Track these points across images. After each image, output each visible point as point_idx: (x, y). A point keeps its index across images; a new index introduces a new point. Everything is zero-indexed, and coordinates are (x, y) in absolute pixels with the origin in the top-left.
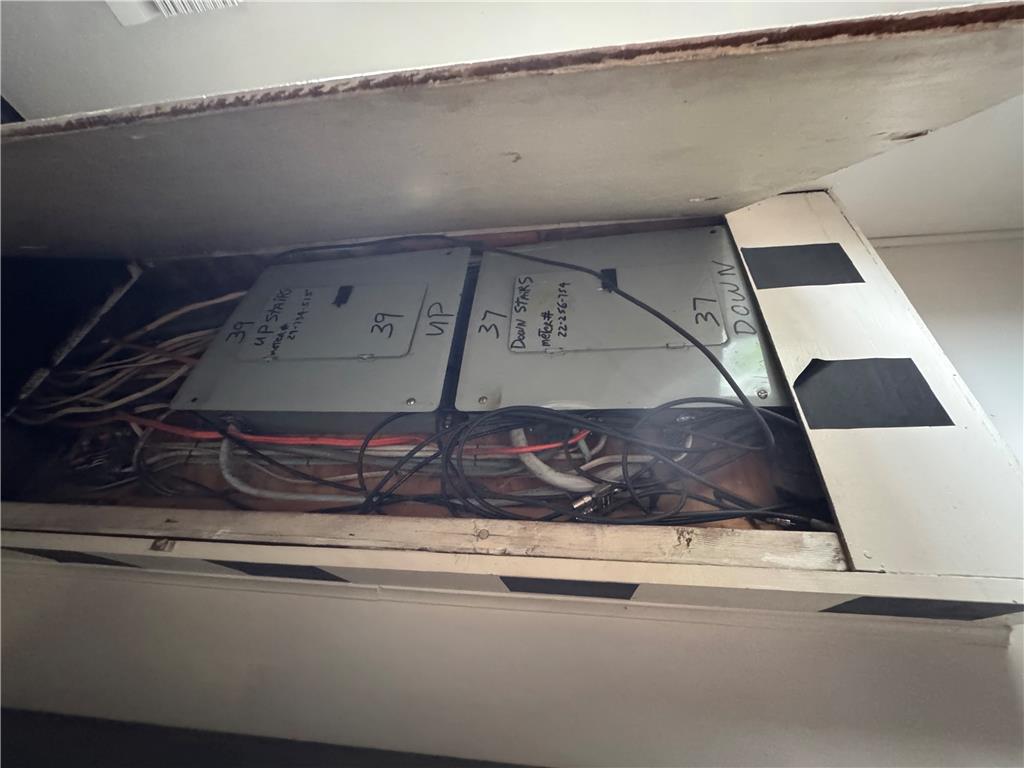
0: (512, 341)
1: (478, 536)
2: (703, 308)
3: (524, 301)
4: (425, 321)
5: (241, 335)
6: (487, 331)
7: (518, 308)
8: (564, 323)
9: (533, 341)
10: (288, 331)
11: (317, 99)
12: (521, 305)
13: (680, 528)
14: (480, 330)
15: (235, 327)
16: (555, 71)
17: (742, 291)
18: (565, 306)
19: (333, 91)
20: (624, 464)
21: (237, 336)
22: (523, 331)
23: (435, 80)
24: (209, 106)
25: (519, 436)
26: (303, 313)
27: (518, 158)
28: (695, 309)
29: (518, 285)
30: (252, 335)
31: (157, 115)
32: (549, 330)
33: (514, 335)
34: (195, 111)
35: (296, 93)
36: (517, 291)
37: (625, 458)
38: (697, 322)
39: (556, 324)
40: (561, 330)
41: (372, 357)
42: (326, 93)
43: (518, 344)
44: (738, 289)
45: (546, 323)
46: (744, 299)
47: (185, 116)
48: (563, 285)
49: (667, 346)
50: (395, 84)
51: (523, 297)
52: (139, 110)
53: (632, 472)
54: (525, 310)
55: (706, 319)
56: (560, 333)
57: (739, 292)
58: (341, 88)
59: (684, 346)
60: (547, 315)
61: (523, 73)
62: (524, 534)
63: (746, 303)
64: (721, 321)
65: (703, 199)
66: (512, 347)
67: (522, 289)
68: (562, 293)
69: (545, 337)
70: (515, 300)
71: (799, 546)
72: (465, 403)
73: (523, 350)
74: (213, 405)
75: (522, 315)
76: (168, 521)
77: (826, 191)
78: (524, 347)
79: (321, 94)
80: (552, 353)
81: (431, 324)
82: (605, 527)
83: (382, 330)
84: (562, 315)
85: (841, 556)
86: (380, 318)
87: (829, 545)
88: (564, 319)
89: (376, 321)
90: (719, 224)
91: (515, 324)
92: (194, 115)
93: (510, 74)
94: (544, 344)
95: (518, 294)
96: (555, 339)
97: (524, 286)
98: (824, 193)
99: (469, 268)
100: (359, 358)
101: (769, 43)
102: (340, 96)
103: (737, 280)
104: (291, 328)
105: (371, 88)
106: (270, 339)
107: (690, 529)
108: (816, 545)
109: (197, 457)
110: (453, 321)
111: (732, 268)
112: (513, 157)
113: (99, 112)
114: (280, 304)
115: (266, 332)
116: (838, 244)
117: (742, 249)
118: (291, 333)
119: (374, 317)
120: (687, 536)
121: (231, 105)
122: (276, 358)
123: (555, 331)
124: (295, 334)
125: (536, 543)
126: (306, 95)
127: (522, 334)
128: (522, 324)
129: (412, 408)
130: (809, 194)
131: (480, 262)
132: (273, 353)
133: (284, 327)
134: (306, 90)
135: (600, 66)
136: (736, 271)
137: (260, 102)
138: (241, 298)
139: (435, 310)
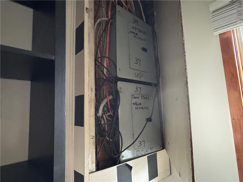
0: (134, 95)
1: (91, 89)
2: (142, 143)
3: (144, 98)
4: (139, 72)
5: (135, 22)
6: (136, 89)
7: (142, 97)
8: (139, 108)
9: (134, 101)
10: (136, 35)
11: (185, 69)
12: (143, 97)
13: (95, 136)
14: (136, 87)
15: (136, 20)
16: (188, 108)
17: (147, 153)
18: (143, 109)
19: (186, 72)
20: (105, 124)
21: (134, 21)
22: (137, 98)
23: (187, 89)
24: (184, 50)
25: (111, 97)
26: (140, 39)
27: (177, 100)
28: (142, 141)
29: (148, 96)
30: (135, 25)
31: (183, 40)
32: (137, 105)
33: (136, 96)
34: (183, 48)
35: (186, 66)
36: (146, 96)
37: (106, 124)
38: (139, 142)
39: (138, 106)
40: (137, 108)
41: (130, 59)
42: (185, 71)
43: (133, 97)
44: (147, 152)
45: (138, 104)
46: (145, 153)
47: (183, 46)
48: (148, 108)
49: (133, 134)
50: (186, 82)
51: (145, 98)
52: (184, 37)
53: (103, 126)
54: (141, 98)
55: (140, 144)
56: (136, 107)
57: (146, 152)
58: (186, 73)
59: (133, 138)
60: (140, 104)
61: (187, 103)
62: (92, 100)
63: (144, 154)
64: (140, 147)
65: (168, 141)
66: (133, 95)
67: (146, 97)
68: (146, 108)
69: (135, 104)
70: (144, 96)
71: (93, 163)
72: (120, 84)
73: (132, 98)
74: (118, 17)
75: (140, 98)
76: (91, 9)
77: (171, 174)
78: (133, 98)
79: (185, 70)
80: (131, 106)
81: (138, 74)
82: (95, 119)
83: (136, 61)
84: (140, 108)
85: (91, 172)
86: (139, 60)
87: (93, 169)
88: (139, 109)
89: (138, 59)
90: (162, 148)
91: (138, 96)
92: (183, 47)
93: (187, 101)
94: (134, 104)
95: (145, 96)
96: (135, 106)
97: (147, 98)
98: (170, 174)
99: (151, 83)
100: (130, 55)
101: (190, 139)
102: (185, 73)
103: (149, 152)
104: (136, 36)
105: (186, 78)
106: (134, 31)
107: (95, 139)
108: (93, 167)
109: (102, 9)
110: (138, 79)
111: (152, 151)
112: (177, 99)
113: (184, 30)
114: (142, 32)
115: (135, 29)
116: (158, 176)
117: (157, 153)
118: (135, 36)
119: (139, 58)
120: (93, 138)
121: (184, 54)
122: (129, 33)
123: (137, 106)
124: (135, 37)
125: (91, 103)
126: (185, 67)
127: (136, 98)
128: (138, 98)
129: (118, 70)
130: (170, 170)
131: (153, 86)
132: (130, 32)
133: (137, 34)
134: (186, 67)
135: (188, 115)
136: (151, 152)
137: (185, 59)
138: (144, 21)
139: (141, 75)
